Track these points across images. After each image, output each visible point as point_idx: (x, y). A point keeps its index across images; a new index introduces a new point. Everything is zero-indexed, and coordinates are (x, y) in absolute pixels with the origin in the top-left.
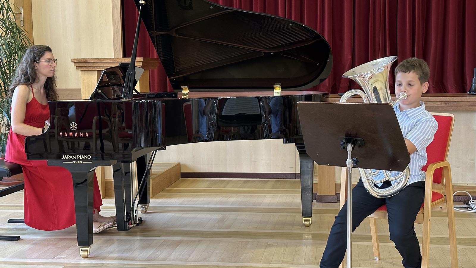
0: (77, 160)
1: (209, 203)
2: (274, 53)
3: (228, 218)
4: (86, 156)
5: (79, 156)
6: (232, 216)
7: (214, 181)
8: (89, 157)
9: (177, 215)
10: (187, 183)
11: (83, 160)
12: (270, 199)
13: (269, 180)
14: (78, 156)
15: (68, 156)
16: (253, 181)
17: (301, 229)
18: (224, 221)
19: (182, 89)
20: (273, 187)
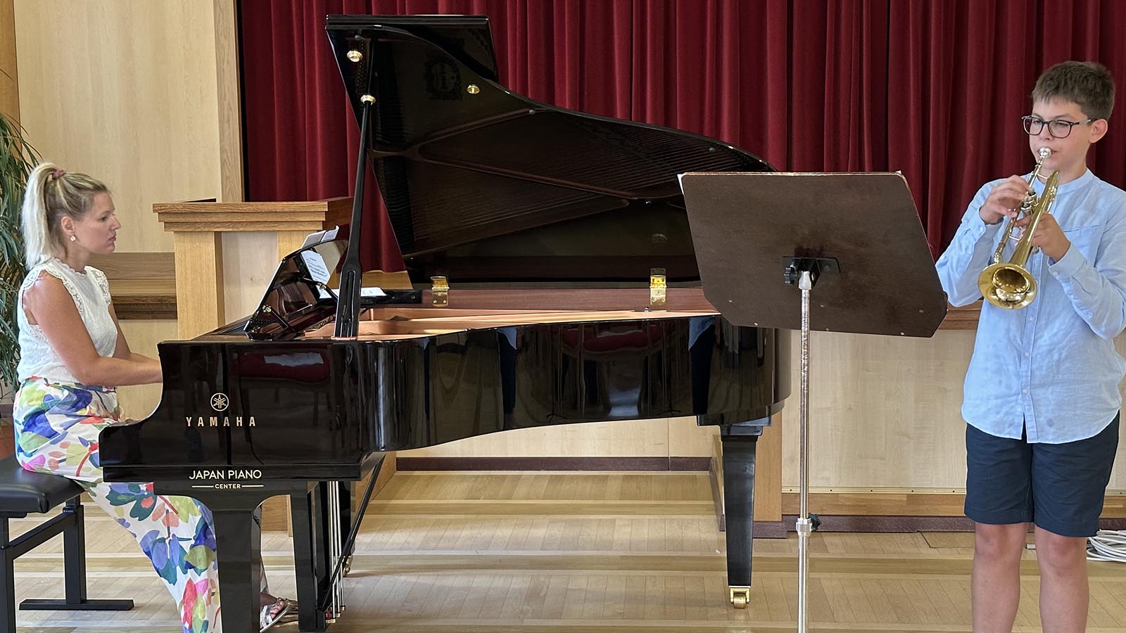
0: (227, 480)
1: (487, 544)
2: (651, 200)
3: (548, 588)
4: (250, 473)
5: (231, 473)
6: (555, 581)
7: (479, 479)
8: (257, 474)
9: (426, 580)
10: (416, 486)
11: (241, 481)
12: (629, 530)
13: (607, 476)
14: (229, 471)
15: (207, 473)
16: (572, 477)
17: (729, 618)
18: (542, 594)
19: (432, 282)
20: (623, 496)
